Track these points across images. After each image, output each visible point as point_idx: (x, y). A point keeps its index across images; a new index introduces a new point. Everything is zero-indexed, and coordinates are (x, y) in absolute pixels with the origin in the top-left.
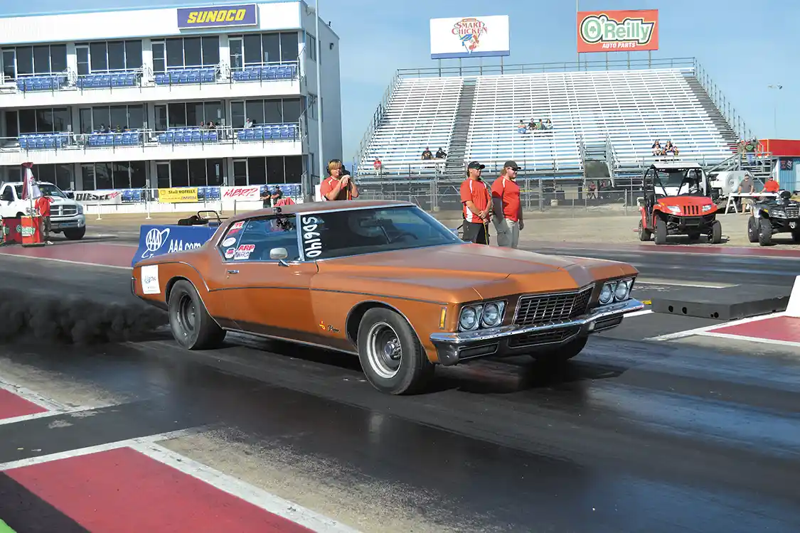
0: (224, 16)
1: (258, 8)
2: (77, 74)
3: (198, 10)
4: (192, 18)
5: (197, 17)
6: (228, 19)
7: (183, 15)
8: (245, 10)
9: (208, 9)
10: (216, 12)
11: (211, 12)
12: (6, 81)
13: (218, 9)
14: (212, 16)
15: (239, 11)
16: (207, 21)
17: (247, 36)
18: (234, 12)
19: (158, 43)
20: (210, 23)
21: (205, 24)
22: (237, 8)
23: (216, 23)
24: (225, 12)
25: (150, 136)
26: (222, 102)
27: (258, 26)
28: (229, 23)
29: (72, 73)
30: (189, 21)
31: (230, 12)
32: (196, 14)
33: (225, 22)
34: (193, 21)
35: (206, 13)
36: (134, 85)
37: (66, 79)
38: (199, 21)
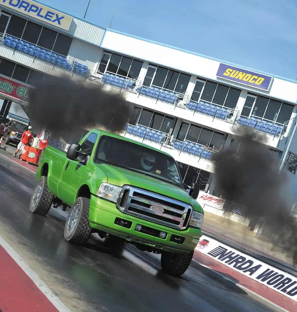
0: (249, 78)
1: (273, 80)
2: (142, 83)
3: (234, 69)
4: (227, 73)
5: (231, 73)
6: (250, 81)
7: (223, 68)
8: (264, 79)
9: (240, 70)
10: (244, 74)
11: (241, 73)
12: (97, 73)
13: (247, 72)
14: (241, 76)
15: (260, 78)
16: (237, 78)
17: (260, 96)
18: (256, 77)
19: (200, 81)
20: (238, 80)
21: (234, 79)
22: (259, 76)
23: (241, 81)
24: (250, 76)
25: (171, 141)
26: (226, 135)
27: (268, 92)
28: (250, 84)
29: (139, 81)
30: (225, 74)
31: (254, 77)
32: (231, 70)
33: (247, 82)
34: (227, 75)
35: (238, 72)
36: (173, 103)
37: (134, 85)
38: (231, 76)
